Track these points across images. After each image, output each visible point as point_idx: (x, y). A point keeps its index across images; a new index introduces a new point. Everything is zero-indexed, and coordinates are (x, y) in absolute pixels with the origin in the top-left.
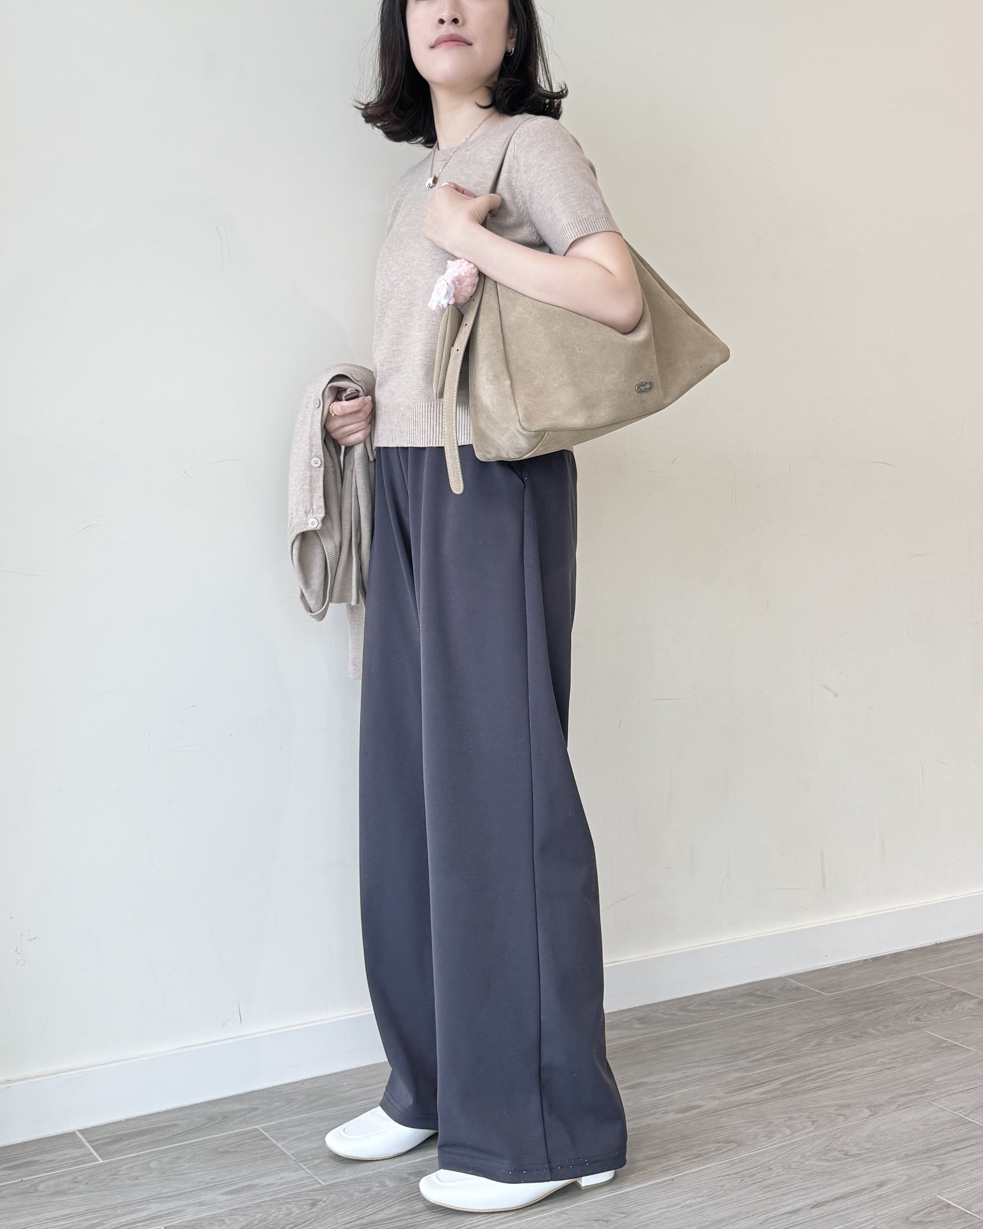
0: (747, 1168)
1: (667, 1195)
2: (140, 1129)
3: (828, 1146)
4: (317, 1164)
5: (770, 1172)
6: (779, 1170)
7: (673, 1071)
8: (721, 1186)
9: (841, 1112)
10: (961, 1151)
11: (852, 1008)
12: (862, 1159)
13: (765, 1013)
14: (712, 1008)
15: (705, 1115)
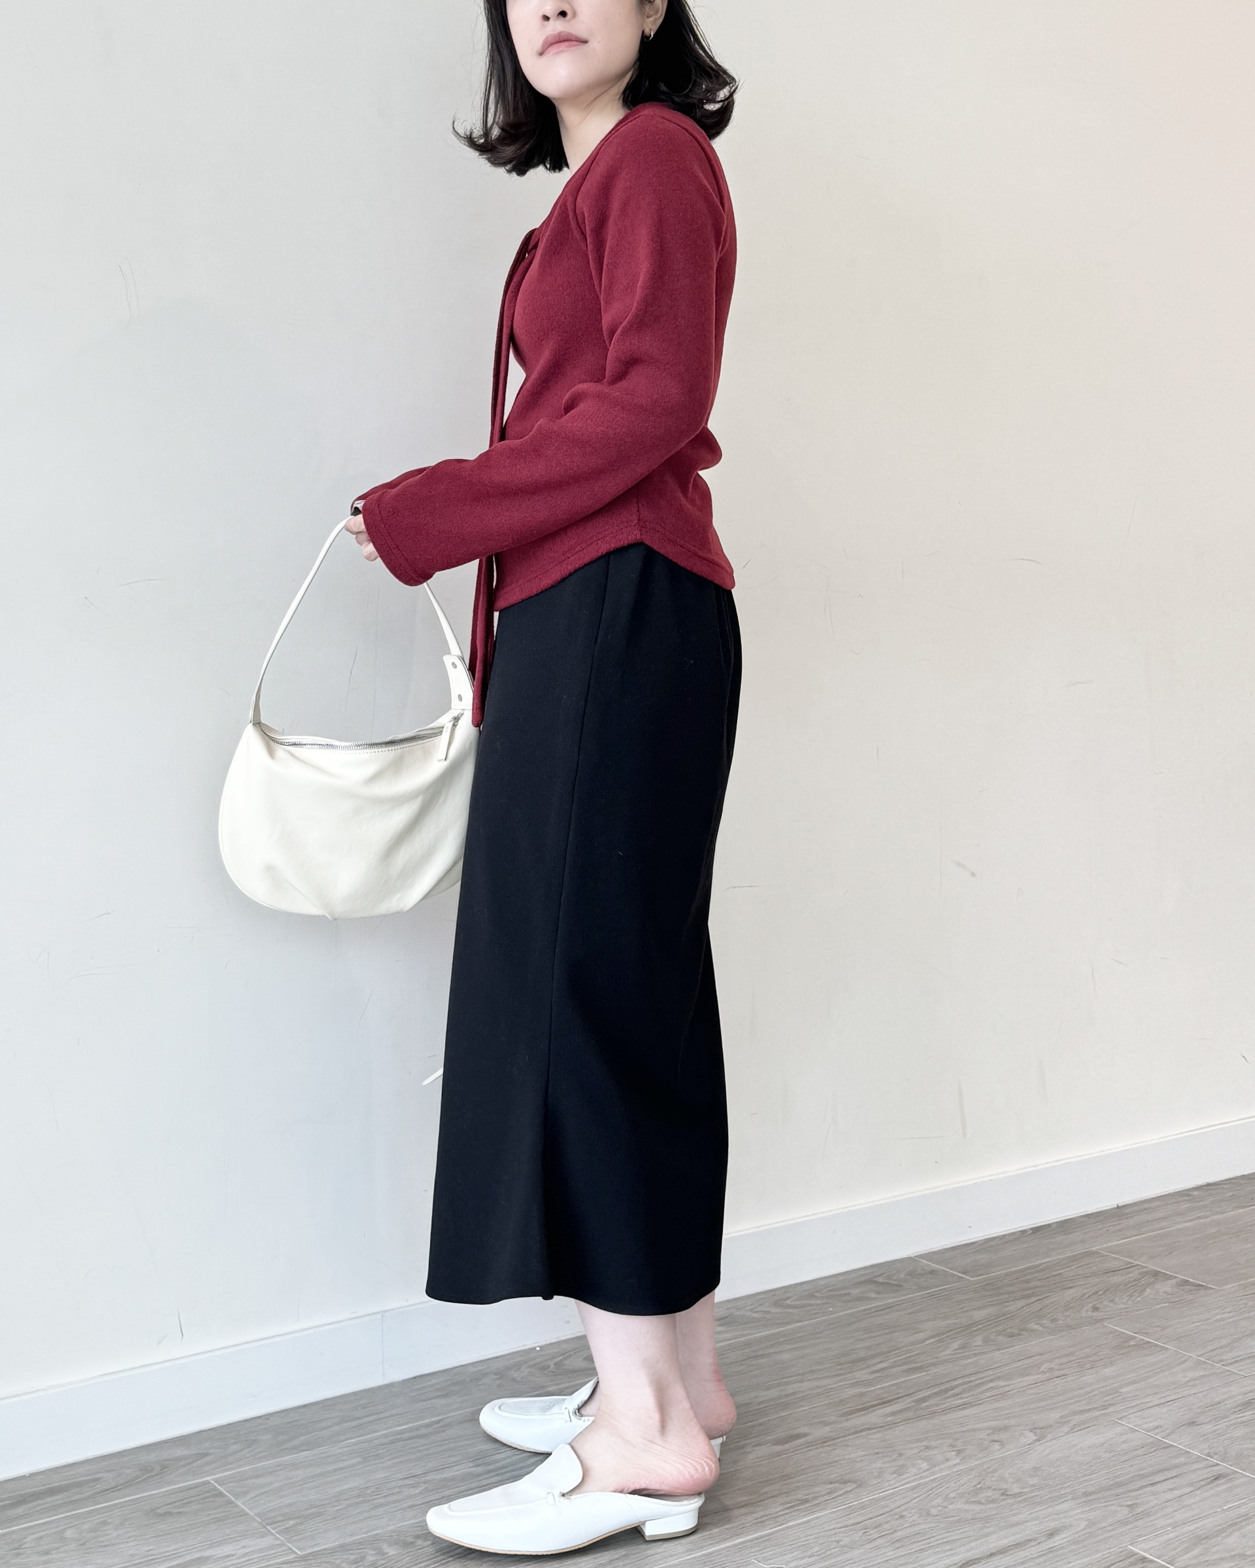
0: (871, 1516)
1: (763, 1555)
2: (51, 1486)
3: (980, 1483)
4: (290, 1527)
5: (902, 1521)
6: (914, 1518)
7: (768, 1389)
8: (836, 1541)
9: (996, 1437)
10: (1159, 1485)
11: (1006, 1296)
12: (1025, 1500)
13: (889, 1307)
14: (818, 1302)
15: (812, 1446)
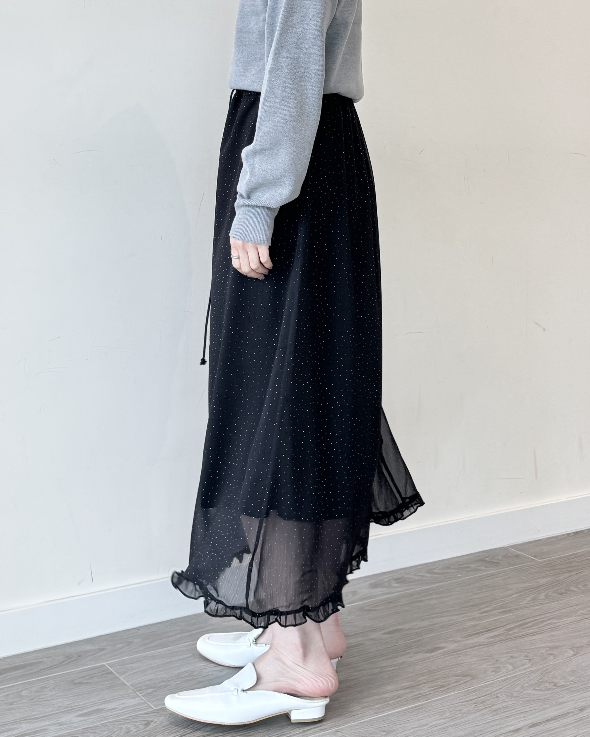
0: (479, 696)
1: (418, 717)
3: (541, 679)
5: (497, 699)
6: (504, 698)
7: (423, 620)
8: (459, 710)
9: (550, 652)
11: (558, 571)
12: (567, 689)
13: (493, 575)
14: (453, 571)
15: (447, 654)
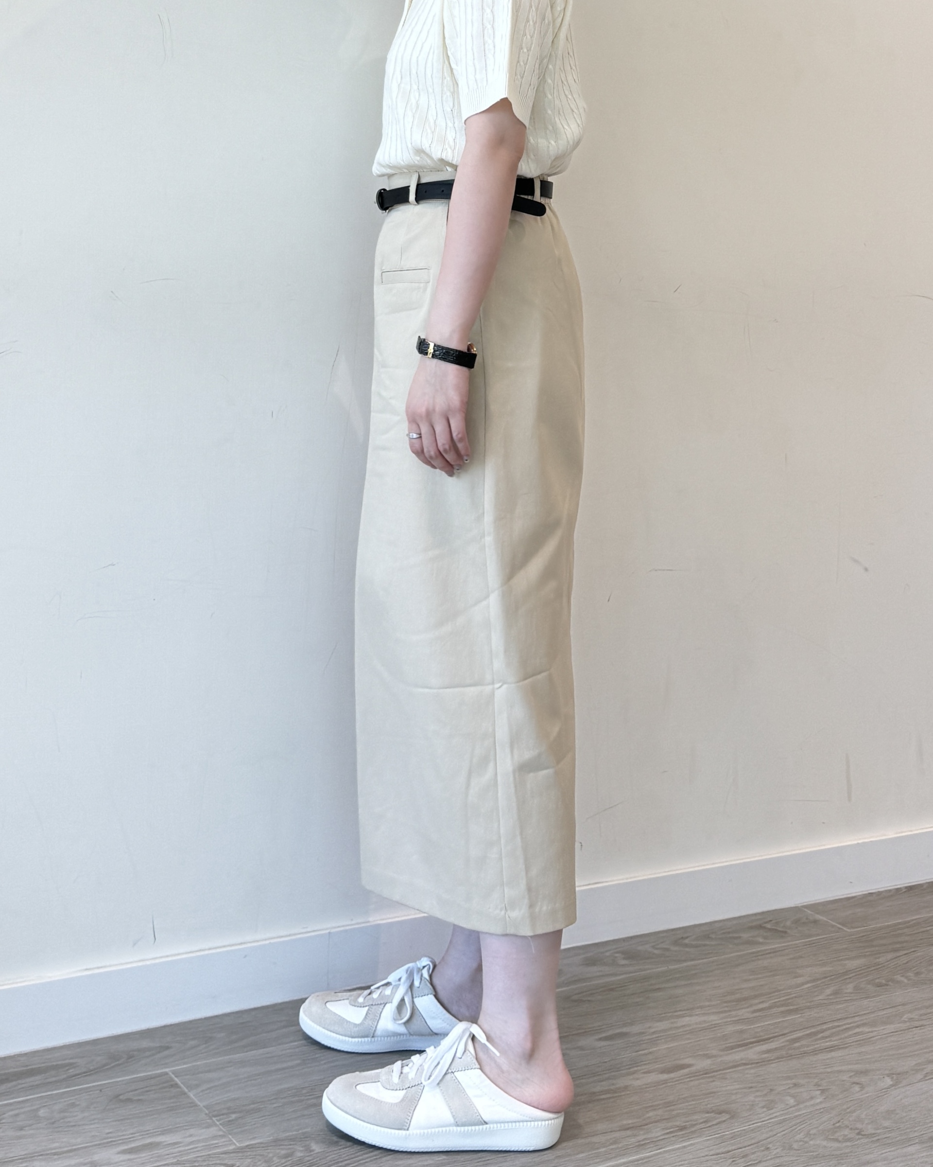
0: (740, 1146)
3: (839, 1122)
4: (232, 1120)
5: (766, 1152)
6: (778, 1150)
7: (661, 1020)
9: (856, 1079)
11: (878, 948)
12: (878, 1141)
13: (774, 951)
15: (696, 1076)
